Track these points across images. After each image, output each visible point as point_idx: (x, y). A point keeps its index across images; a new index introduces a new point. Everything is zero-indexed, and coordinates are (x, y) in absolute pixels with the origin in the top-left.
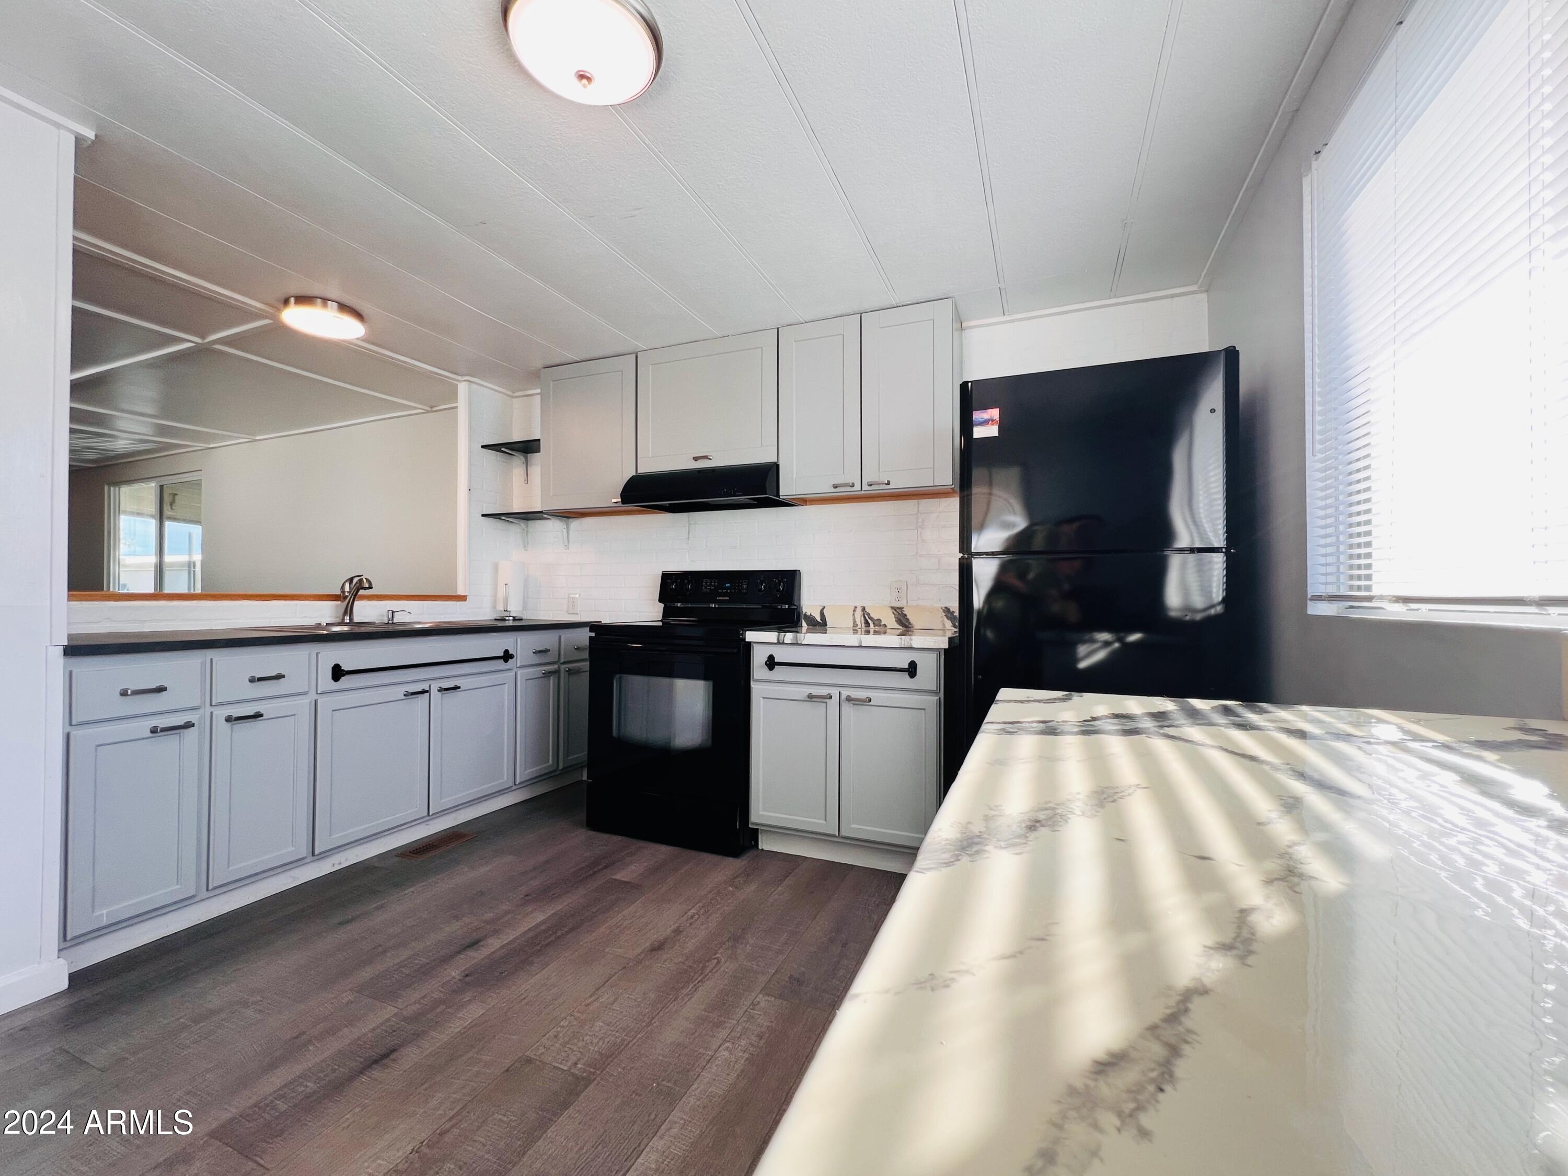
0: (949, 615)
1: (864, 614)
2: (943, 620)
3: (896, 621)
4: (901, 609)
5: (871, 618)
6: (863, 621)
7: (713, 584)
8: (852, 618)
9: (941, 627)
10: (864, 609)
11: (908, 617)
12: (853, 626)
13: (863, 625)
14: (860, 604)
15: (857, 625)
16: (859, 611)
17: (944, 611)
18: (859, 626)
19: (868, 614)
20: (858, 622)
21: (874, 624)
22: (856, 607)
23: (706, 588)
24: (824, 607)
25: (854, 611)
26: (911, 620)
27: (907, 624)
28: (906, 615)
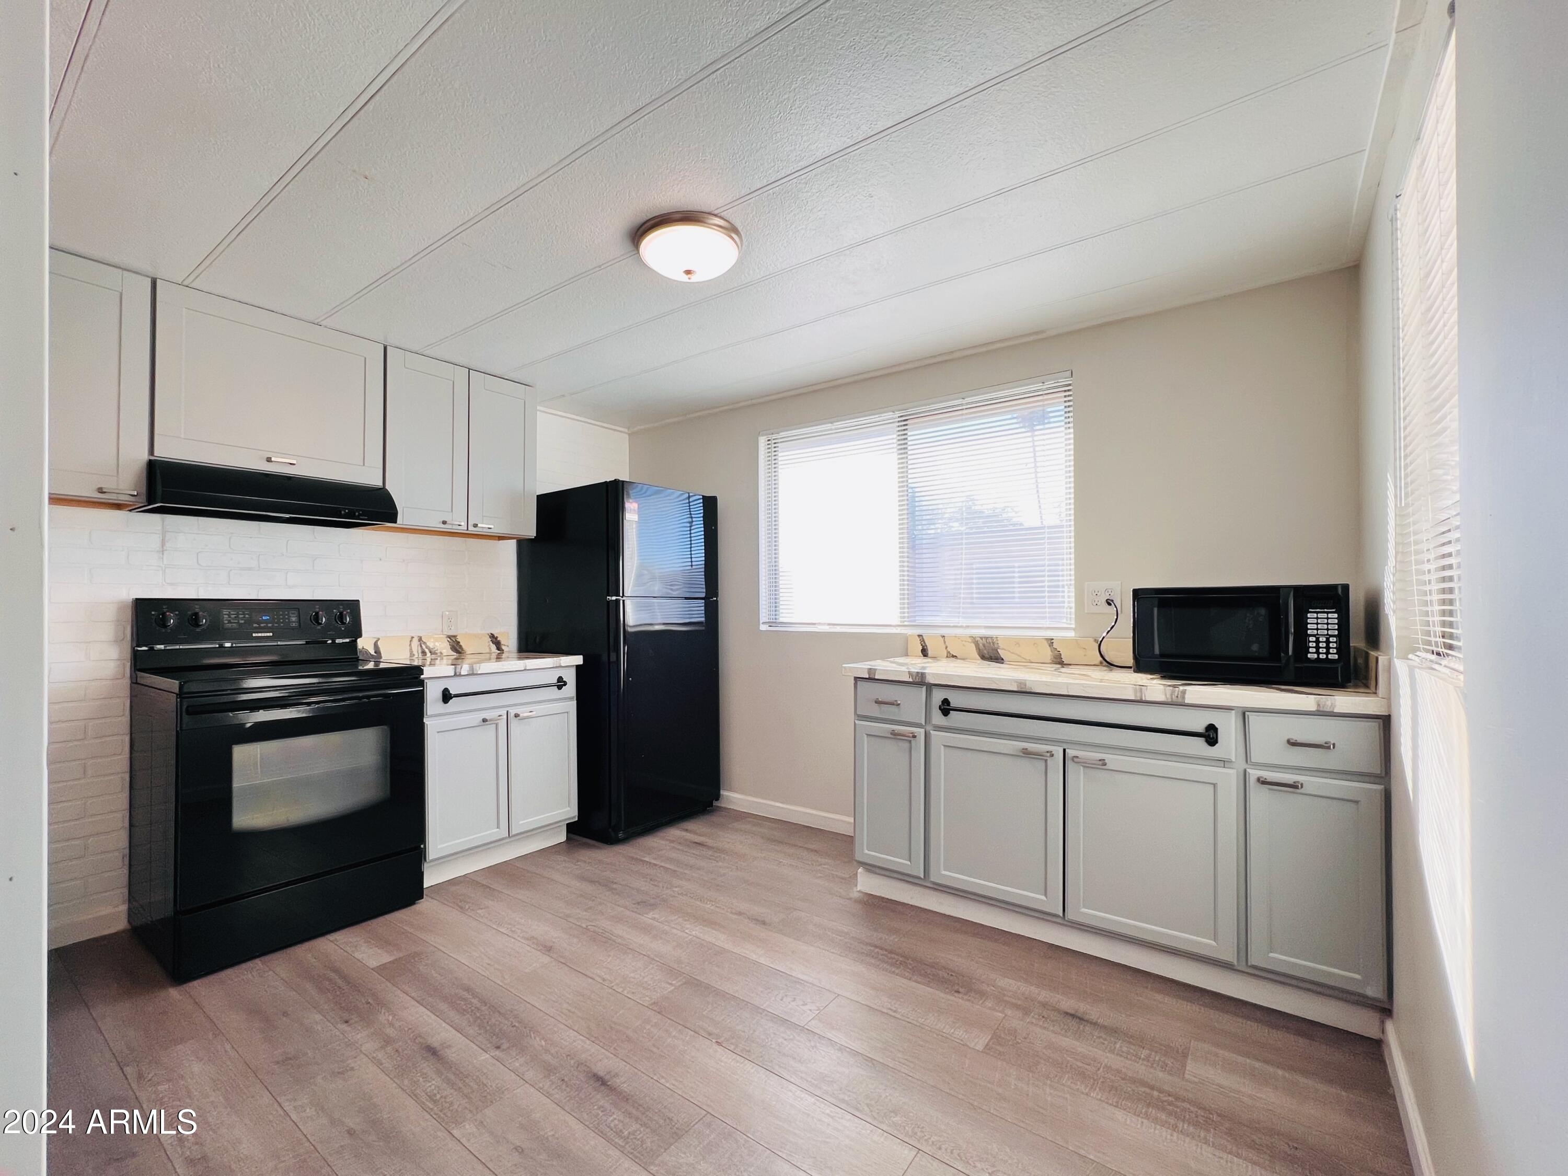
0: (494, 640)
1: (421, 644)
2: (489, 645)
3: (451, 648)
4: (455, 636)
5: (427, 647)
6: (420, 651)
7: (241, 616)
8: (408, 648)
9: (488, 651)
10: (420, 639)
11: (461, 644)
12: (411, 656)
13: (420, 654)
14: (416, 635)
15: (414, 655)
16: (415, 641)
17: (490, 637)
18: (416, 656)
19: (425, 643)
20: (415, 652)
21: (430, 652)
22: (412, 638)
23: (230, 622)
24: (379, 639)
25: (411, 641)
26: (464, 647)
27: (460, 650)
28: (459, 642)
